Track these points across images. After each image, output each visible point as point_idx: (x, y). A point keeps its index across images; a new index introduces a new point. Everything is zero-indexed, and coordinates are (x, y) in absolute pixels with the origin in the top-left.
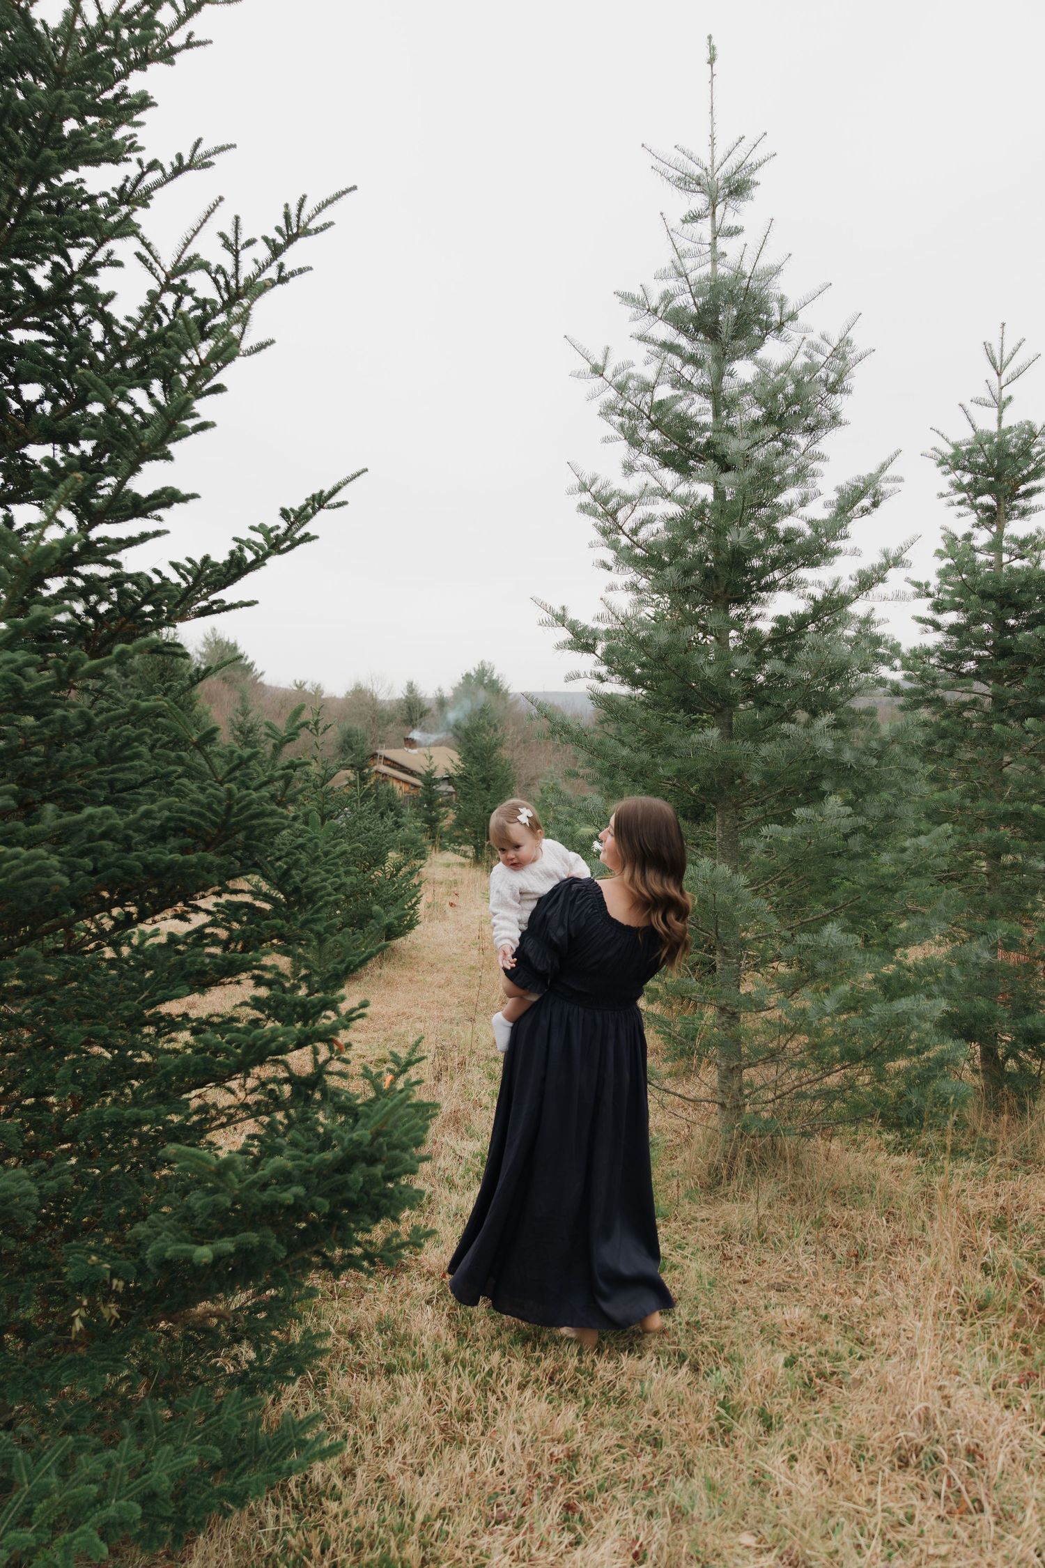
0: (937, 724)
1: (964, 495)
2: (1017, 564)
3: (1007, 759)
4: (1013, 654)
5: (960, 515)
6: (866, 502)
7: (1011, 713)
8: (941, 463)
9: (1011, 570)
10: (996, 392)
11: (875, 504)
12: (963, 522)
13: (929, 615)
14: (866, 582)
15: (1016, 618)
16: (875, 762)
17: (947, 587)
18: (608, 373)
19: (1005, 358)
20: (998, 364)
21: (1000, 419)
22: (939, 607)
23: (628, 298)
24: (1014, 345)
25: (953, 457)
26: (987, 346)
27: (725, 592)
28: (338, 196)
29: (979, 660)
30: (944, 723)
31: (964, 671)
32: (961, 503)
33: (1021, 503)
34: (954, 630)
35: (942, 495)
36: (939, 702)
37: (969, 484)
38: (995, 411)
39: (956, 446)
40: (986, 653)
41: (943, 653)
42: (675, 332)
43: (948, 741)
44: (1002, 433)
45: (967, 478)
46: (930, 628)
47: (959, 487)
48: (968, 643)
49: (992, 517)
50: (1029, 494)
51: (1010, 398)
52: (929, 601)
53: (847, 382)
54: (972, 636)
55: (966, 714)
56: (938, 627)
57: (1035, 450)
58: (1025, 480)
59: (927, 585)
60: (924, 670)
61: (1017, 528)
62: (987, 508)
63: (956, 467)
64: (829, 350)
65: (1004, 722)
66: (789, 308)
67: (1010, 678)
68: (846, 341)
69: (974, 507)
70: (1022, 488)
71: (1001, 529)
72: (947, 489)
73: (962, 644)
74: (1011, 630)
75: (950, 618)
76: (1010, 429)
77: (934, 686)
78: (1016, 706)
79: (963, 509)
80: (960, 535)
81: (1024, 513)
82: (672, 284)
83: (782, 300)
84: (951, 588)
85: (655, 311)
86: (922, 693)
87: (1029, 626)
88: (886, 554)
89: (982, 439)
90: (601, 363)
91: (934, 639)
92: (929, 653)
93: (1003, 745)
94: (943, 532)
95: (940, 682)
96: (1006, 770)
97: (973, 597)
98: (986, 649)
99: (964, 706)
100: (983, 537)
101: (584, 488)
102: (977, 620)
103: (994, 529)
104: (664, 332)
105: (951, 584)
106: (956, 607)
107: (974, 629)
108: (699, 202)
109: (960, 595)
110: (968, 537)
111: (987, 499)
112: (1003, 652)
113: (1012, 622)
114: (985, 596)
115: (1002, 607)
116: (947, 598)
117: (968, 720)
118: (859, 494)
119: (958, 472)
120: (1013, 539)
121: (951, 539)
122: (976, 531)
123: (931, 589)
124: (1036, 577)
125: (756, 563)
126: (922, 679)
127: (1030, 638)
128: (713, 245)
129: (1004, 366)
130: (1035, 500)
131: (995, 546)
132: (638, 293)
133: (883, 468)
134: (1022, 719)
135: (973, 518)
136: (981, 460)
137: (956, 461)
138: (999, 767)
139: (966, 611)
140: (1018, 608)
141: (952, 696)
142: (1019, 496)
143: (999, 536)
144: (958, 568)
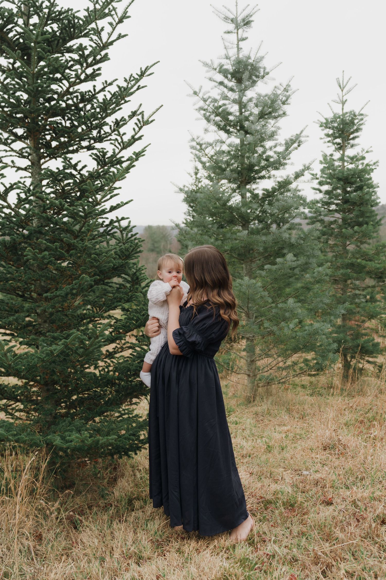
0: (322, 230)
1: (330, 139)
2: (351, 166)
3: (348, 243)
4: (349, 202)
5: (328, 147)
6: (296, 145)
7: (349, 225)
8: (321, 126)
9: (348, 169)
10: (341, 98)
11: (299, 146)
12: (330, 149)
13: (317, 186)
14: (298, 176)
15: (350, 188)
16: (302, 242)
17: (324, 175)
18: (201, 95)
19: (344, 84)
20: (342, 86)
21: (343, 109)
22: (321, 183)
23: (206, 64)
24: (348, 79)
25: (326, 123)
26: (338, 80)
27: (245, 179)
28: (154, 64)
29: (337, 205)
30: (325, 229)
31: (331, 209)
32: (329, 142)
33: (352, 142)
34: (327, 192)
35: (321, 139)
36: (322, 221)
37: (332, 134)
38: (341, 105)
39: (326, 119)
40: (339, 202)
41: (323, 202)
42: (224, 78)
43: (326, 237)
44: (344, 115)
45: (331, 132)
46: (318, 192)
47: (328, 135)
48: (333, 198)
49: (341, 147)
50: (354, 138)
51: (346, 101)
52: (318, 181)
53: (289, 101)
54: (334, 195)
55: (332, 226)
56: (320, 191)
57: (356, 121)
58: (353, 133)
59: (316, 175)
60: (316, 209)
61: (350, 152)
62: (339, 144)
63: (326, 127)
64: (282, 89)
65: (346, 228)
66: (267, 71)
67: (349, 211)
68: (288, 85)
69: (334, 144)
70: (352, 136)
71: (344, 152)
72: (323, 136)
73: (330, 198)
74: (348, 192)
75: (326, 188)
76: (347, 113)
77: (320, 215)
78: (351, 222)
79: (330, 144)
80: (328, 154)
81: (352, 146)
82: (224, 61)
83: (265, 68)
84: (325, 176)
85: (216, 69)
86: (316, 218)
87: (355, 191)
88: (304, 166)
89: (336, 117)
90: (198, 91)
91: (319, 196)
92: (318, 202)
93: (346, 237)
94: (322, 153)
95: (322, 213)
96: (347, 248)
97: (334, 180)
98: (339, 200)
99: (332, 223)
100: (337, 155)
101: (193, 140)
102: (335, 189)
103: (341, 152)
104: (220, 77)
105: (325, 174)
106: (328, 183)
107: (334, 192)
108: (231, 27)
109: (329, 178)
110: (331, 155)
111: (338, 140)
112: (345, 201)
113: (349, 189)
114: (339, 179)
115: (345, 184)
116: (324, 180)
117: (333, 228)
118: (293, 142)
119: (328, 130)
120: (348, 157)
121: (325, 156)
122: (334, 153)
123: (318, 176)
124: (357, 172)
125: (257, 168)
126: (315, 212)
127: (355, 196)
128: (238, 45)
129: (344, 88)
130: (356, 141)
131: (342, 159)
132: (210, 63)
133: (302, 132)
134: (353, 227)
135: (333, 148)
136: (336, 125)
137: (326, 125)
138: (345, 246)
139: (331, 185)
140: (351, 184)
141: (327, 219)
142: (351, 139)
143: (343, 155)
144: (328, 168)
